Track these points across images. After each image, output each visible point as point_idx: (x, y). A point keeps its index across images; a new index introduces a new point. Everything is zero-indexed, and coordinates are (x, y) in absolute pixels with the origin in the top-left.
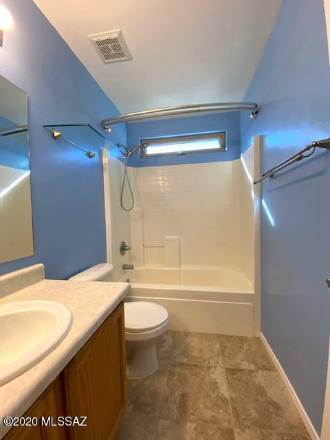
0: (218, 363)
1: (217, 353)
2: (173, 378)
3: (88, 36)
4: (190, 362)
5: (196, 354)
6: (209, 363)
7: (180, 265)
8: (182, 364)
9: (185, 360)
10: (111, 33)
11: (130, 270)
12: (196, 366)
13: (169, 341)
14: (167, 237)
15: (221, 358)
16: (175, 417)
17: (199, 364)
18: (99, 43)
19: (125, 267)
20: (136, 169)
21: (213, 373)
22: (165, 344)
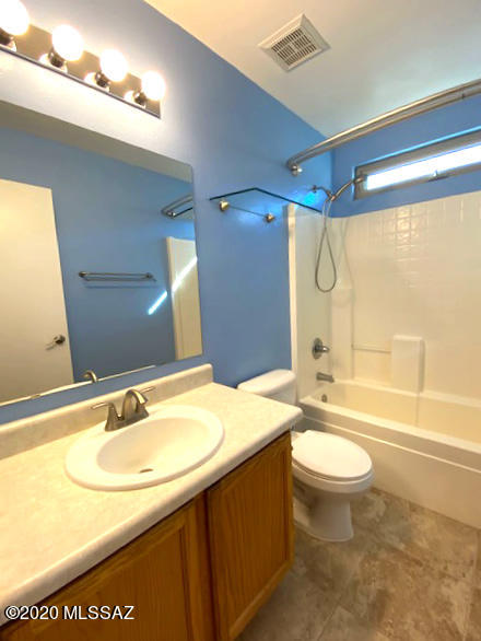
0: (464, 576)
1: (468, 561)
2: (372, 563)
3: (260, 45)
4: (409, 553)
5: (423, 544)
6: (446, 568)
7: (421, 388)
8: (394, 550)
9: (402, 547)
10: (293, 25)
11: (327, 383)
12: (418, 563)
13: (379, 507)
14: (398, 337)
15: (472, 569)
16: (362, 615)
17: (424, 563)
18: (275, 48)
19: (320, 377)
20: (345, 219)
21: (448, 586)
22: (370, 508)
